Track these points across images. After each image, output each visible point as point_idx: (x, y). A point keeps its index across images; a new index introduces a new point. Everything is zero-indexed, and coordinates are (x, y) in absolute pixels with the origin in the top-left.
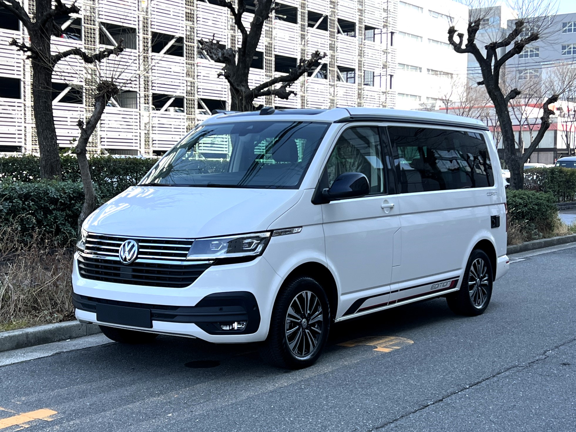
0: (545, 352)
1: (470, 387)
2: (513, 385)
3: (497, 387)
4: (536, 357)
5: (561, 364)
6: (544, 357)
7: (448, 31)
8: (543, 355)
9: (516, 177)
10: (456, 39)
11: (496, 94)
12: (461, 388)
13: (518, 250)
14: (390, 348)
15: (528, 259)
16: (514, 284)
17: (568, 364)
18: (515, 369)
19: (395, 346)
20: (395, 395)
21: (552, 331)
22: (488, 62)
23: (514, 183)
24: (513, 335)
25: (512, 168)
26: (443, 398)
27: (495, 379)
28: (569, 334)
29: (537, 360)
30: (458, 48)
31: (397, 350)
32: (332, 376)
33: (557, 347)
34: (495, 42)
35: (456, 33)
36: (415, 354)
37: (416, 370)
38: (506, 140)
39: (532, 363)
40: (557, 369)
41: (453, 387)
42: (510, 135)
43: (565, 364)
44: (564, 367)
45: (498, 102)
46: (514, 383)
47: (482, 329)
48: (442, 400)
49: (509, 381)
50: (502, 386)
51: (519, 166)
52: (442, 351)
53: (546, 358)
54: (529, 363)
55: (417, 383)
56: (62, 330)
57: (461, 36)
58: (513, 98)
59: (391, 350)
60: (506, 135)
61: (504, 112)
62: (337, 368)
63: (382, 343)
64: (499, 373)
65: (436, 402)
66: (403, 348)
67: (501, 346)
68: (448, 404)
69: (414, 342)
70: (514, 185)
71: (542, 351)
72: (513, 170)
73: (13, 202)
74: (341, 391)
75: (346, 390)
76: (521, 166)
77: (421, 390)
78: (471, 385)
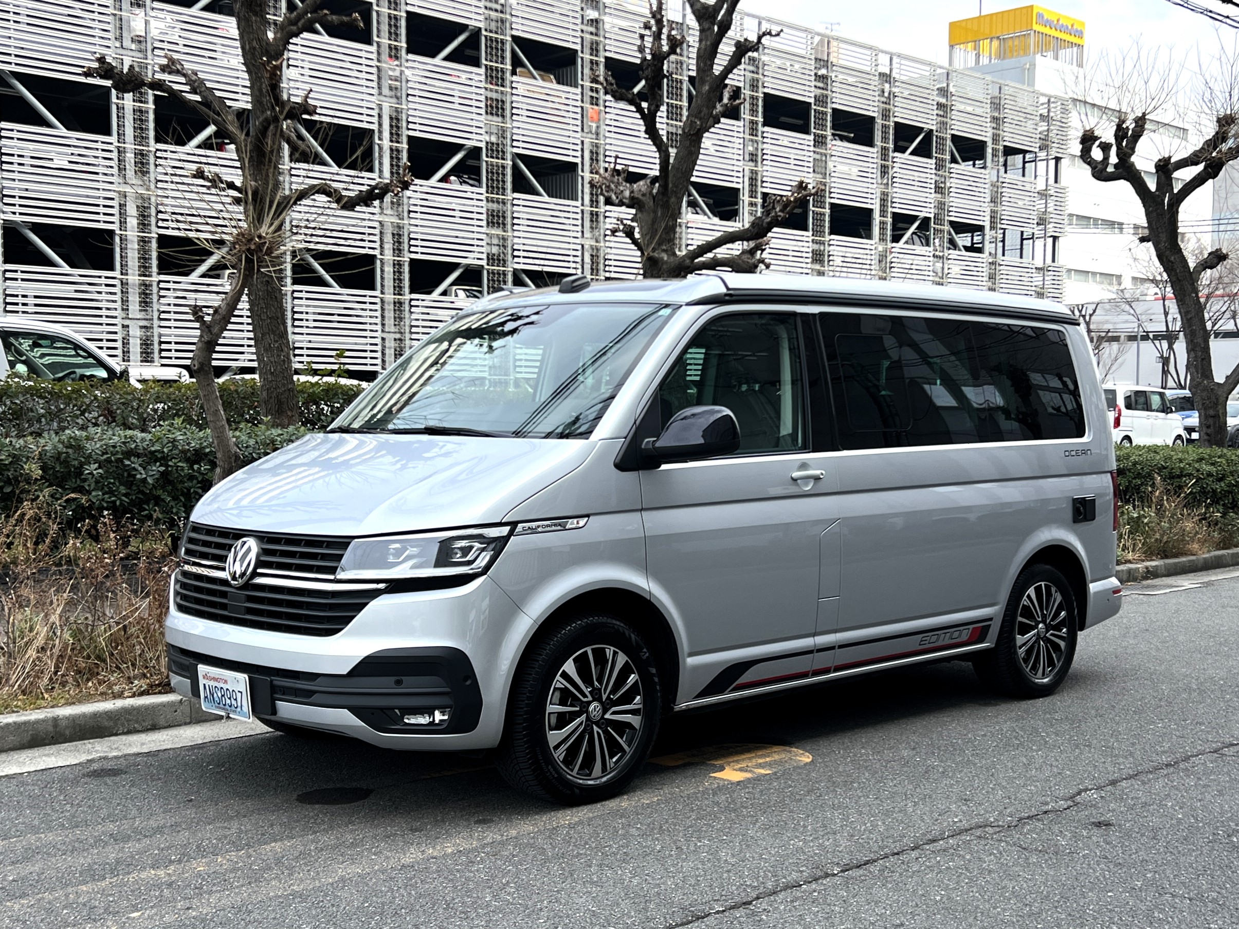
0: (1079, 793)
1: (842, 871)
2: (941, 872)
3: (901, 874)
4: (1047, 804)
5: (1093, 823)
6: (1070, 803)
7: (1079, 140)
8: (1066, 800)
9: (1211, 421)
10: (1097, 154)
11: (1172, 259)
12: (819, 873)
13: (1200, 565)
14: (750, 771)
15: (1208, 584)
16: (1135, 637)
17: (1108, 824)
18: (978, 832)
19: (763, 768)
20: (659, 885)
21: (1133, 744)
22: (1158, 196)
23: (1207, 434)
24: (1040, 750)
25: (1203, 404)
26: (758, 898)
27: (914, 854)
28: (1164, 752)
29: (1046, 812)
30: (1100, 173)
31: (758, 779)
32: (567, 832)
33: (1113, 783)
34: (1167, 156)
35: (1097, 143)
36: (791, 786)
37: (758, 824)
38: (1193, 350)
39: (1028, 818)
40: (1076, 837)
41: (802, 872)
42: (1200, 340)
43: (1099, 825)
44: (1095, 830)
45: (1176, 274)
46: (948, 868)
47: (985, 735)
48: (750, 903)
49: (939, 862)
50: (914, 872)
51: (1217, 399)
52: (852, 782)
53: (1068, 808)
54: (1020, 819)
55: (733, 856)
56: (135, 713)
57: (1105, 147)
58: (1211, 268)
59: (749, 775)
60: (1192, 341)
61: (1190, 295)
62: (596, 814)
63: (743, 760)
64: (934, 841)
65: (732, 908)
66: (775, 773)
67: (992, 775)
68: (754, 914)
69: (812, 761)
70: (1206, 437)
71: (1073, 791)
72: (1205, 409)
73: (167, 466)
74: (549, 873)
75: (563, 869)
76: (1220, 401)
77: (725, 875)
78: (848, 867)
